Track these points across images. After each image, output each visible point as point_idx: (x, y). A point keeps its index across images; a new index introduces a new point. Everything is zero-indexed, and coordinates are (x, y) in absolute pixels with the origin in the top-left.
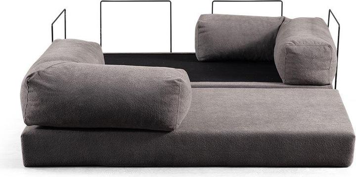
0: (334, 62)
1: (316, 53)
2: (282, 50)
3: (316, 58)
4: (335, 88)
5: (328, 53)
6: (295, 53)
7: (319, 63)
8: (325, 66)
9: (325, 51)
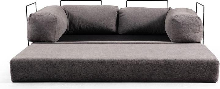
0: (201, 28)
1: (191, 22)
2: (170, 21)
3: (191, 24)
4: (203, 44)
5: (198, 22)
6: (178, 22)
7: (193, 28)
8: (197, 30)
9: (196, 21)
